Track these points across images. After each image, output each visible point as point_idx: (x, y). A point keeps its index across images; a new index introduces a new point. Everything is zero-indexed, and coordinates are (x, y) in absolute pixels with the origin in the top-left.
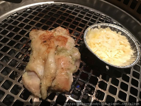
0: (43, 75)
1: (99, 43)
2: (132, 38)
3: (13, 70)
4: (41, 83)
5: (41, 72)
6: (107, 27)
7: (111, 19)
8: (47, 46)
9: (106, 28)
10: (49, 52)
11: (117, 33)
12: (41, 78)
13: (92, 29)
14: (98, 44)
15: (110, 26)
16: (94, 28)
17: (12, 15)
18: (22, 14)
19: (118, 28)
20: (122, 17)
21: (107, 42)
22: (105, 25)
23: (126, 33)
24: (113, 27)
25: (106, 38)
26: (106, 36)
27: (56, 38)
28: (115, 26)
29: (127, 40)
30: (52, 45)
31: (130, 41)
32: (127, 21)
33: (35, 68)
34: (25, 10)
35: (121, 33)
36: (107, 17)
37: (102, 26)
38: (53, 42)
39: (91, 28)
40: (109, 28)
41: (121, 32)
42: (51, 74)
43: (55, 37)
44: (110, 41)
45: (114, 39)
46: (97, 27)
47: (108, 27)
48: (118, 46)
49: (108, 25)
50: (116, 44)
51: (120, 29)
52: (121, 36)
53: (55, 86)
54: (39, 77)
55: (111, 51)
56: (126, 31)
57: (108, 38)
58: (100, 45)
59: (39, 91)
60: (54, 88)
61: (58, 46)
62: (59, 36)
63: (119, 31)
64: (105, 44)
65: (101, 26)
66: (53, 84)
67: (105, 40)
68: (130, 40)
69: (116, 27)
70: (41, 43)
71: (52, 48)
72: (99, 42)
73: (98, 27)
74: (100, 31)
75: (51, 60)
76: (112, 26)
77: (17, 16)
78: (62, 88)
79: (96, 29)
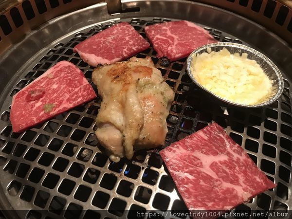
0: (124, 124)
1: (214, 77)
2: (265, 60)
3: (74, 128)
4: (124, 136)
5: (120, 120)
6: (222, 48)
7: (221, 33)
8: (122, 82)
9: (221, 51)
10: (127, 90)
11: (241, 55)
12: (122, 128)
13: (198, 54)
14: (211, 78)
15: (226, 45)
16: (201, 52)
17: (54, 49)
18: (71, 45)
19: (241, 47)
20: (239, 27)
21: (225, 73)
22: (218, 45)
23: (255, 53)
24: (233, 46)
25: (224, 67)
26: (223, 65)
27: (134, 69)
28: (236, 45)
29: (259, 65)
30: (129, 79)
31: (264, 65)
32: (249, 32)
33: (109, 116)
34: (74, 38)
35: (246, 55)
36: (214, 31)
37: (214, 47)
38: (130, 75)
39: (196, 53)
40: (226, 49)
41: (247, 52)
42: (136, 120)
43: (130, 68)
44: (231, 71)
45: (236, 66)
46: (206, 51)
47: (224, 48)
48: (245, 78)
49: (223, 45)
50: (241, 75)
51: (244, 49)
52: (247, 60)
53: (144, 138)
54: (118, 129)
55: (234, 87)
56: (254, 51)
57: (228, 67)
58: (215, 79)
59: (121, 148)
60: (142, 142)
61: (139, 79)
62: (138, 67)
63: (243, 51)
64: (223, 77)
65: (212, 48)
66: (141, 137)
67: (223, 70)
68: (264, 63)
69: (237, 47)
70: (112, 81)
71: (129, 83)
72: (213, 75)
73: (208, 51)
74: (212, 56)
75: (133, 99)
76: (230, 45)
77: (64, 49)
78: (154, 141)
79: (204, 54)
